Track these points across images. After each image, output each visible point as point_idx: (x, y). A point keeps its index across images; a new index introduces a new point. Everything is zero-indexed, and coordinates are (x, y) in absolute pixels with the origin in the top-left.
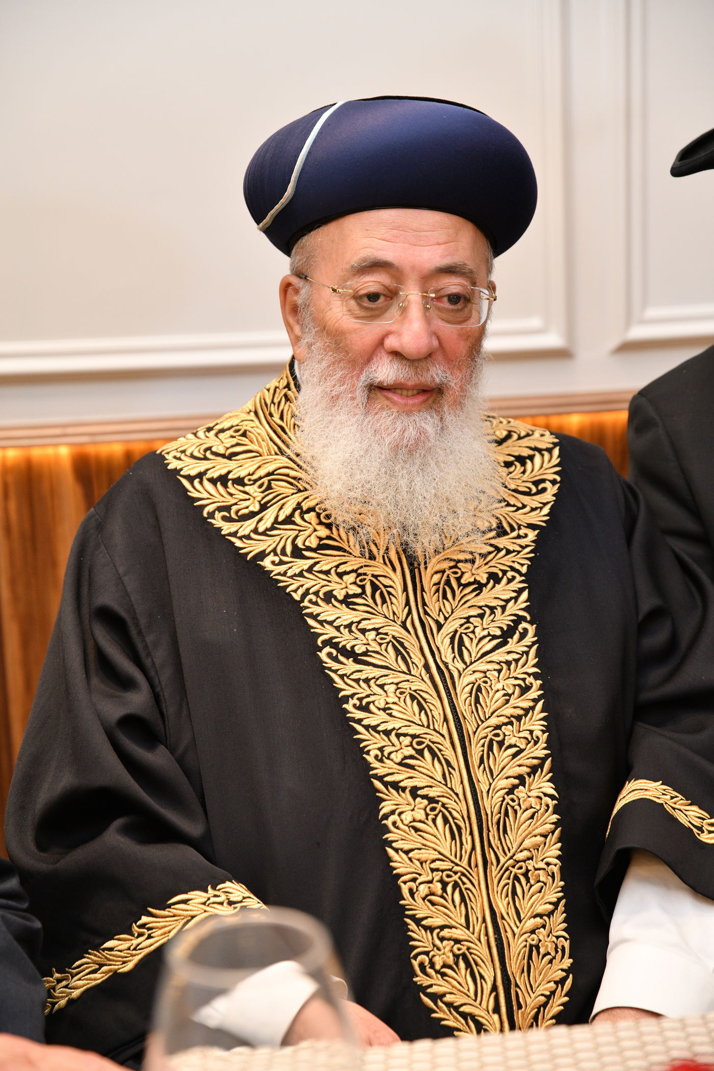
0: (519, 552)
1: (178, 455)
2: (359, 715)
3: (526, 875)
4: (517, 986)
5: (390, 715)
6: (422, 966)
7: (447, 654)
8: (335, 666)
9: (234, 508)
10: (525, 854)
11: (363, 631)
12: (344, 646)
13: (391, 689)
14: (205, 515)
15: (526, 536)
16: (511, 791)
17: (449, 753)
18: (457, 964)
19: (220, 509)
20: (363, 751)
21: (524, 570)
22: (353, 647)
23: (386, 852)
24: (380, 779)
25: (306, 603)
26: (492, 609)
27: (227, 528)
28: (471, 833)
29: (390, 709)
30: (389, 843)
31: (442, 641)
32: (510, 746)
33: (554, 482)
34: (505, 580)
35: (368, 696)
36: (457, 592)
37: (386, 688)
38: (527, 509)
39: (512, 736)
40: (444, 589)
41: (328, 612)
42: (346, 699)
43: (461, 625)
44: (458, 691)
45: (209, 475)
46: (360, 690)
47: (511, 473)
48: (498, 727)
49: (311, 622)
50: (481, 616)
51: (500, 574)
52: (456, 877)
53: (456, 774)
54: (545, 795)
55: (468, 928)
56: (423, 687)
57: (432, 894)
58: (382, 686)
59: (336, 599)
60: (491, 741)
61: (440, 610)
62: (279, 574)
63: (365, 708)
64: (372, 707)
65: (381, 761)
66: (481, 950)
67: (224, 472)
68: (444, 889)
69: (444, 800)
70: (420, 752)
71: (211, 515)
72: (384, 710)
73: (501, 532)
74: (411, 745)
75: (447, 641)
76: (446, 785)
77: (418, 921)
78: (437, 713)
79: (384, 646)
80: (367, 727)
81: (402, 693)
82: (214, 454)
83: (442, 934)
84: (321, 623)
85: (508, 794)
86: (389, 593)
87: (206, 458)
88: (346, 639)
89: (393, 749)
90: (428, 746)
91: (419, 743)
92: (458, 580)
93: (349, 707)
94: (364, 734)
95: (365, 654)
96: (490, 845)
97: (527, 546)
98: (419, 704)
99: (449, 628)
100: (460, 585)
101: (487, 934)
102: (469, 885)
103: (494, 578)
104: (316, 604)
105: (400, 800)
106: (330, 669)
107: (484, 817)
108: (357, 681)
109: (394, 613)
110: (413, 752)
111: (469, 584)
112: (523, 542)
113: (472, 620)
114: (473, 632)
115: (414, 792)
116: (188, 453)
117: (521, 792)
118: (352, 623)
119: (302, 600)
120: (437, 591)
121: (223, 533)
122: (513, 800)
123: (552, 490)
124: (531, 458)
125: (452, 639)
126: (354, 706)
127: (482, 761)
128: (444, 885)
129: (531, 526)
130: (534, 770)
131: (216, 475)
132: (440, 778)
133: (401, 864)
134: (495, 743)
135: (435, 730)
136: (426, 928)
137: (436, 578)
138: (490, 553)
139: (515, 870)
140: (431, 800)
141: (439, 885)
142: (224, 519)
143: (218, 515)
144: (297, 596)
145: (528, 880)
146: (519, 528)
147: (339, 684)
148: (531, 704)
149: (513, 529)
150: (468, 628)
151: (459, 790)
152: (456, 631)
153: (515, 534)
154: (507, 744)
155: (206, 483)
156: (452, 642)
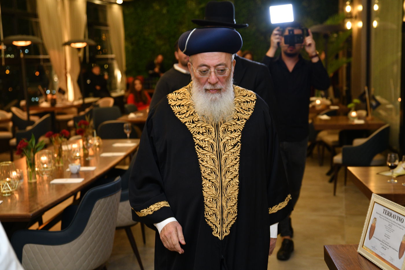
0: (241, 125)
1: (171, 100)
2: (201, 162)
3: (230, 198)
5: (207, 163)
6: (206, 213)
7: (222, 149)
9: (181, 112)
10: (230, 194)
11: (205, 141)
13: (208, 156)
14: (175, 114)
15: (244, 121)
16: (229, 182)
17: (218, 173)
18: (213, 214)
19: (178, 112)
20: (201, 170)
21: (241, 130)
22: (202, 146)
23: (202, 192)
24: (203, 177)
26: (233, 138)
27: (179, 116)
28: (220, 190)
29: (207, 161)
30: (203, 190)
32: (231, 172)
34: (237, 132)
35: (203, 158)
36: (227, 132)
38: (245, 114)
39: (231, 169)
40: (224, 131)
41: (198, 136)
43: (226, 141)
44: (222, 158)
46: (202, 156)
48: (229, 167)
49: (194, 139)
51: (236, 130)
52: (215, 198)
53: (218, 178)
54: (237, 182)
55: (216, 208)
57: (210, 201)
58: (207, 156)
59: (200, 133)
61: (222, 136)
62: (189, 127)
63: (202, 161)
64: (204, 160)
65: (204, 173)
66: (218, 212)
67: (180, 103)
68: (213, 200)
69: (215, 183)
70: (212, 172)
73: (238, 120)
75: (222, 145)
76: (216, 180)
77: (207, 205)
78: (217, 164)
79: (209, 145)
80: (202, 165)
81: (210, 158)
82: (178, 99)
83: (211, 208)
84: (196, 139)
86: (212, 132)
87: (176, 100)
88: (201, 144)
89: (207, 170)
90: (214, 171)
91: (212, 170)
92: (228, 129)
93: (199, 160)
94: (201, 167)
95: (205, 147)
96: (223, 192)
97: (243, 124)
98: (213, 161)
102: (218, 200)
103: (235, 131)
104: (196, 135)
105: (206, 181)
106: (197, 150)
107: (223, 187)
108: (202, 154)
109: (212, 137)
110: (210, 172)
111: (230, 131)
113: (228, 140)
114: (228, 143)
115: (209, 180)
116: (173, 99)
117: (231, 182)
118: (203, 139)
119: (193, 134)
121: (178, 118)
122: (229, 184)
124: (249, 102)
125: (224, 144)
126: (201, 160)
127: (224, 175)
128: (213, 199)
129: (245, 119)
130: (235, 177)
131: (178, 104)
132: (215, 178)
133: (205, 194)
134: (228, 171)
135: (215, 167)
136: (208, 207)
137: (222, 129)
138: (235, 124)
139: (228, 197)
140: (213, 182)
142: (179, 114)
144: (192, 133)
146: (243, 119)
147: (198, 154)
148: (237, 162)
149: (241, 119)
151: (219, 182)
152: (224, 142)
153: (241, 120)
155: (176, 107)
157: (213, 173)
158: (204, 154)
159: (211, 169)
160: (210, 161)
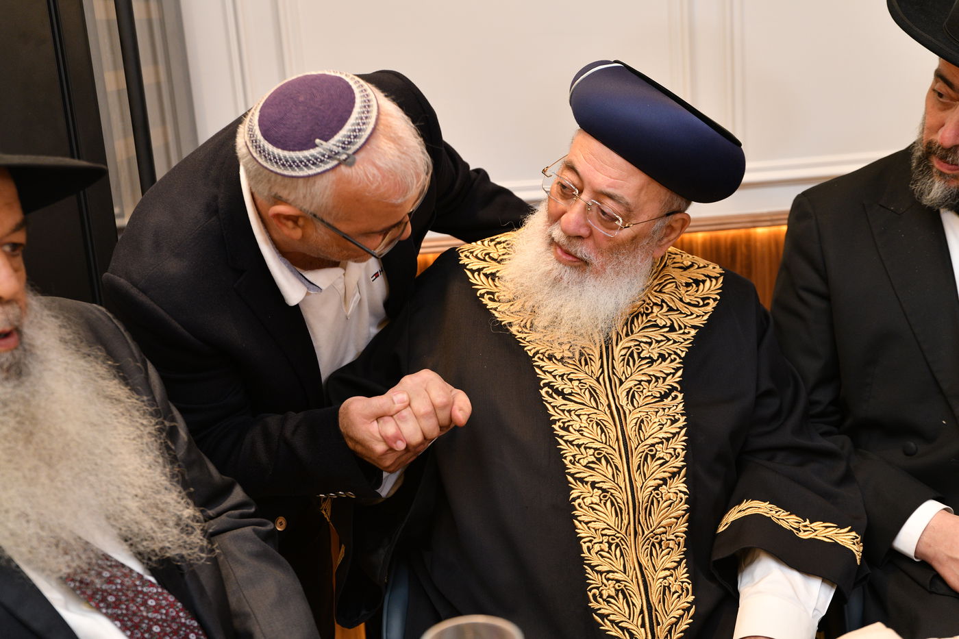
1: (468, 254)
2: (562, 433)
3: (660, 543)
4: (656, 610)
5: (582, 434)
6: (594, 596)
7: (623, 401)
8: (550, 400)
9: (497, 294)
10: (662, 529)
11: (571, 380)
12: (557, 388)
13: (584, 418)
14: (478, 295)
15: (689, 332)
16: (657, 488)
17: (618, 461)
18: (617, 595)
20: (562, 457)
21: (683, 355)
22: (563, 389)
23: (573, 523)
24: (572, 475)
25: (536, 359)
26: (657, 378)
27: (491, 305)
28: (629, 514)
29: (582, 430)
30: (576, 517)
31: (621, 392)
32: (659, 459)
33: (715, 300)
34: (669, 360)
35: (569, 421)
36: (637, 362)
37: (581, 417)
38: (694, 316)
39: (661, 452)
40: (628, 359)
41: (549, 366)
42: (554, 422)
43: (635, 385)
44: (628, 421)
45: (485, 271)
46: (564, 417)
47: (687, 291)
48: (653, 445)
49: (538, 371)
50: (649, 382)
51: (667, 356)
52: (617, 540)
53: (621, 475)
54: (680, 491)
55: (625, 573)
56: (605, 418)
57: (602, 550)
58: (578, 416)
59: (556, 359)
60: (647, 454)
61: (624, 372)
62: (521, 338)
63: (566, 429)
64: (571, 428)
65: (573, 464)
66: (633, 587)
67: (494, 271)
68: (610, 548)
69: (612, 491)
70: (599, 460)
71: (482, 296)
72: (578, 431)
73: (672, 329)
74: (594, 455)
75: (625, 393)
76: (614, 481)
77: (592, 568)
78: (613, 435)
79: (583, 391)
80: (566, 441)
81: (591, 421)
82: (490, 257)
83: (608, 576)
84: (544, 372)
85: (654, 490)
86: (590, 359)
87: (484, 260)
88: (559, 384)
89: (582, 456)
90: (604, 456)
91: (599, 454)
92: (639, 354)
93: (556, 427)
94: (564, 446)
95: (570, 394)
96: (639, 523)
97: (688, 339)
98: (601, 428)
99: (627, 385)
100: (639, 357)
101: (637, 578)
102: (625, 546)
103: (662, 357)
104: (542, 360)
105: (583, 489)
106: (546, 401)
107: (637, 504)
108: (563, 411)
109: (592, 372)
110: (595, 460)
111: (646, 358)
112: (686, 337)
113: (642, 383)
114: (642, 392)
115: (593, 485)
116: (474, 254)
117: (664, 489)
118: (564, 374)
119: (534, 356)
120: (623, 360)
121: (488, 307)
122: (658, 494)
123: (713, 304)
124: (704, 282)
125: (628, 393)
126: (560, 426)
127: (639, 467)
128: (610, 545)
129: (694, 327)
130: (673, 475)
131: (488, 272)
132: (611, 477)
133: (583, 531)
134: (650, 455)
135: (610, 446)
136: (598, 572)
137: (623, 352)
138: (662, 341)
139: (653, 540)
140: (604, 491)
141: (607, 545)
142: (490, 299)
143: (486, 296)
144: (530, 354)
145: (661, 547)
146: (685, 328)
147: (551, 411)
148: (678, 430)
149: (680, 328)
150: (639, 388)
151: (623, 486)
152: (631, 388)
153: (681, 331)
154: (657, 457)
155: (482, 276)
156: (628, 394)
157: (603, 461)
158: (569, 411)
159: (596, 449)
160: (590, 428)
